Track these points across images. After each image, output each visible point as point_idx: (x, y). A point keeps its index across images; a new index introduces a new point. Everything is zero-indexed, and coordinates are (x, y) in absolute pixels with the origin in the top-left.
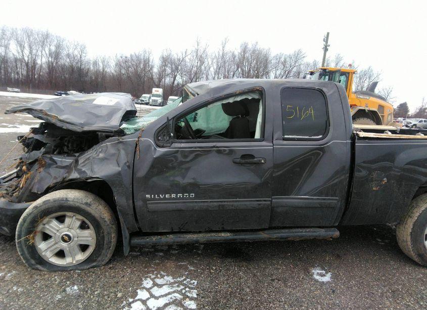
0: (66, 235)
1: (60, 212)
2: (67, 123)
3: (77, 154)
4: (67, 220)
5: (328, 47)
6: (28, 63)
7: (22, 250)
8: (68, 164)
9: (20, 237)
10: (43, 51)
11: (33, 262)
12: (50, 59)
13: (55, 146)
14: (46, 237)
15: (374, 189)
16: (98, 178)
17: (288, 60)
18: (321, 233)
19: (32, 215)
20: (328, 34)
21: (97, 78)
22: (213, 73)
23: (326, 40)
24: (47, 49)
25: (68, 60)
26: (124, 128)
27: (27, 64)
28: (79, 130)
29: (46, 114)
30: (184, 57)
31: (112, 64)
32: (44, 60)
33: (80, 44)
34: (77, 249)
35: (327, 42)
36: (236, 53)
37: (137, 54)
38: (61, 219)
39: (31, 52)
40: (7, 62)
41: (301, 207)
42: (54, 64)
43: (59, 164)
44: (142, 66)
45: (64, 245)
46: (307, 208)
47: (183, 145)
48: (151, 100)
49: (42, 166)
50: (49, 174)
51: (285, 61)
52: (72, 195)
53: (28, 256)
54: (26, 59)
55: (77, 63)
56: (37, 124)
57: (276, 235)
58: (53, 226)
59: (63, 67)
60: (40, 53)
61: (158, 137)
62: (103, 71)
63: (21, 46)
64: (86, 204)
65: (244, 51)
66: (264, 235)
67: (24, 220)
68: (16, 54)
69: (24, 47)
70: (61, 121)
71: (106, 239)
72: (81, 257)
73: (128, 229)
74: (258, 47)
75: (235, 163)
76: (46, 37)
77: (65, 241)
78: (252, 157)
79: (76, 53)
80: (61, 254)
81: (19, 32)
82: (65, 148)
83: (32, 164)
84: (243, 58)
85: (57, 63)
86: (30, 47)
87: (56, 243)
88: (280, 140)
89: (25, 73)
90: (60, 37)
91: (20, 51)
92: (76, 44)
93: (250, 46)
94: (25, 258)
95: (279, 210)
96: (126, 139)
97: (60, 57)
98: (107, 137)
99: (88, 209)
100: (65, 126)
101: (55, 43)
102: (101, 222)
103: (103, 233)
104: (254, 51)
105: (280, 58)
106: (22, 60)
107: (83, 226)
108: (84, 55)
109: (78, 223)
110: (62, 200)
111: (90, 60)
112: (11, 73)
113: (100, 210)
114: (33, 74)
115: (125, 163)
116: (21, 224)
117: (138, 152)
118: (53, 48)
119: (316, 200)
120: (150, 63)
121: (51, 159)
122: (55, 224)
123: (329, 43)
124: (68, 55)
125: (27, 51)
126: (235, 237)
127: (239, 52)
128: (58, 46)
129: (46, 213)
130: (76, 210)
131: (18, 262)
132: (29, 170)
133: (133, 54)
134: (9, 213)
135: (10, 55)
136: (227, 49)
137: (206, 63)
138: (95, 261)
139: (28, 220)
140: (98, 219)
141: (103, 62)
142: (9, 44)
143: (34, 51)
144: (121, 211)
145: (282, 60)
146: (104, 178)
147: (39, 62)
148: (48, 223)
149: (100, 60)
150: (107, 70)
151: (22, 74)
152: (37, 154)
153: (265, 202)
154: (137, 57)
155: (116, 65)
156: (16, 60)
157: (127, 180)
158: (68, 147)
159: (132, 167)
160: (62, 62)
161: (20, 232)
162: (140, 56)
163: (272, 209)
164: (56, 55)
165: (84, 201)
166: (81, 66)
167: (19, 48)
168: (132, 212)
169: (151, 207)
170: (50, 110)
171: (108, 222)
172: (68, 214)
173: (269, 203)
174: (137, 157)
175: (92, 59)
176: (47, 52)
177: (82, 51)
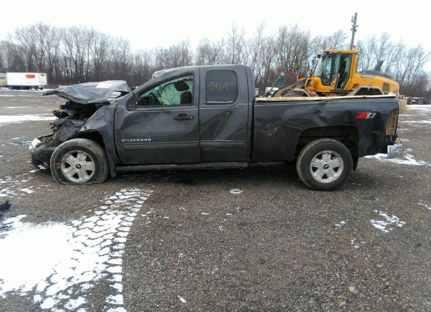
0: (78, 164)
1: (74, 150)
2: (79, 99)
3: (85, 119)
4: (79, 156)
5: (356, 28)
6: (76, 61)
7: (54, 173)
8: (80, 125)
9: (52, 164)
10: (90, 49)
11: (60, 180)
12: (96, 56)
13: (74, 115)
14: (67, 166)
15: (269, 135)
16: (94, 130)
17: (328, 42)
18: (236, 164)
19: (59, 152)
20: (356, 14)
21: (139, 72)
22: (251, 61)
23: (355, 19)
24: (93, 47)
25: (113, 57)
26: (109, 101)
27: (76, 63)
28: (85, 104)
29: (66, 95)
30: (220, 46)
31: (153, 58)
32: (91, 58)
33: (123, 40)
34: (85, 173)
35: (355, 23)
36: (275, 39)
37: (176, 47)
38: (75, 155)
39: (78, 51)
40: (57, 61)
41: (220, 147)
42: (100, 62)
43: (76, 125)
44: (181, 58)
45: (77, 170)
46: (224, 147)
47: (142, 109)
49: (66, 126)
50: (69, 131)
51: (325, 44)
52: (80, 141)
53: (57, 176)
54: (75, 57)
55: (121, 59)
56: (64, 102)
57: (204, 166)
58: (71, 159)
59: (108, 63)
60: (86, 51)
61: (128, 105)
62: (145, 65)
63: (70, 46)
64: (88, 145)
65: (283, 36)
66: (197, 166)
67: (55, 155)
68: (65, 53)
69: (72, 46)
70: (75, 98)
71: (101, 167)
72: (87, 177)
73: (113, 161)
74: (298, 31)
75: (175, 119)
76: (92, 35)
77: (78, 168)
78: (186, 115)
79: (120, 49)
80: (76, 176)
81: (67, 32)
82: (80, 116)
83: (60, 126)
84: (282, 43)
85: (102, 59)
86: (78, 46)
87: (73, 169)
88: (204, 104)
89: (74, 70)
90: (104, 35)
91: (68, 50)
92: (119, 40)
93: (289, 30)
94: (56, 177)
95: (206, 149)
96: (109, 107)
97: (105, 53)
98: (101, 106)
99: (90, 148)
100: (78, 101)
101: (100, 40)
102: (98, 156)
103: (99, 163)
104: (293, 36)
105: (320, 41)
106: (71, 59)
107: (88, 160)
108: (127, 50)
109: (85, 157)
110: (75, 143)
111: (133, 56)
112: (62, 71)
113: (96, 149)
114: (82, 72)
115: (109, 121)
116: (53, 157)
117: (116, 114)
118: (98, 46)
119: (230, 142)
120: (189, 55)
121: (70, 122)
122: (71, 157)
123: (357, 24)
124: (113, 52)
125: (74, 50)
126: (179, 167)
127: (278, 37)
128: (103, 44)
129: (66, 150)
130: (83, 149)
131: (53, 181)
132: (58, 129)
133: (172, 46)
134: (47, 153)
135: (60, 55)
136: (263, 36)
137: (244, 51)
138: (96, 180)
139: (56, 155)
140: (95, 154)
141: (145, 56)
142: (59, 44)
143: (81, 50)
144: (108, 149)
145: (322, 42)
146: (97, 130)
147: (86, 59)
148: (68, 157)
149: (142, 55)
150: (149, 64)
151: (72, 72)
152: (63, 120)
153: (195, 143)
154: (176, 49)
155: (157, 59)
156: (65, 59)
157: (110, 131)
158: (82, 116)
159: (113, 123)
160: (107, 58)
161: (52, 161)
162: (179, 48)
163: (201, 148)
164: (102, 52)
165: (87, 144)
166: (124, 61)
168: (115, 150)
169: (126, 147)
170: (69, 92)
171: (102, 157)
172: (79, 151)
173: (197, 144)
174: (116, 116)
175: (134, 54)
176: (93, 50)
177: (125, 47)
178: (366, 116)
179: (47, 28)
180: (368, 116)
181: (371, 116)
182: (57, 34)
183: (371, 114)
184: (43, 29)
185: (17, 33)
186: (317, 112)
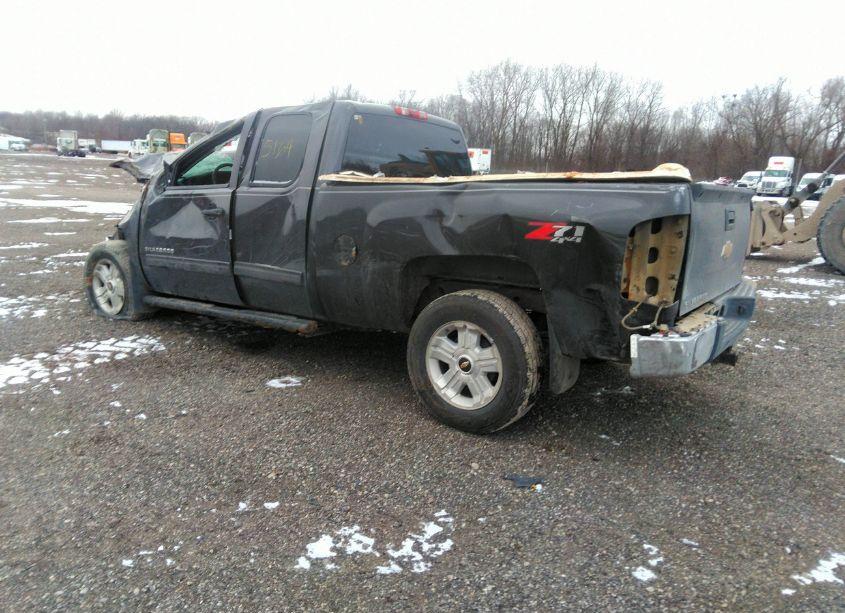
0: (110, 284)
1: (104, 258)
4: (111, 269)
6: (558, 127)
10: (585, 103)
12: (595, 117)
15: (344, 264)
18: (288, 322)
24: (591, 99)
25: (627, 115)
33: (653, 81)
48: (760, 184)
52: (109, 244)
53: (90, 299)
55: (642, 119)
58: (103, 273)
59: (618, 128)
60: (578, 107)
63: (552, 102)
64: (116, 252)
68: (542, 112)
69: (555, 100)
73: (142, 284)
76: (592, 76)
77: (110, 289)
78: (215, 207)
79: (643, 99)
81: (550, 75)
86: (565, 100)
90: (616, 73)
91: (548, 107)
92: (644, 82)
97: (613, 110)
99: (117, 258)
101: (607, 85)
108: (658, 101)
110: (103, 246)
111: (668, 111)
118: (602, 97)
119: (278, 272)
122: (104, 270)
124: (628, 106)
128: (611, 91)
130: (111, 257)
135: (534, 116)
142: (534, 97)
143: (570, 106)
147: (575, 123)
148: (100, 269)
153: (224, 265)
156: (541, 123)
159: (139, 216)
160: (617, 119)
164: (607, 108)
165: (115, 250)
166: (649, 123)
167: (547, 102)
168: (139, 265)
169: (149, 260)
173: (228, 268)
175: (672, 108)
176: (591, 104)
177: (654, 95)
178: (552, 235)
179: (516, 70)
180: (559, 233)
181: (567, 234)
182: (533, 81)
183: (566, 228)
184: (511, 71)
185: (471, 81)
186: (438, 215)
